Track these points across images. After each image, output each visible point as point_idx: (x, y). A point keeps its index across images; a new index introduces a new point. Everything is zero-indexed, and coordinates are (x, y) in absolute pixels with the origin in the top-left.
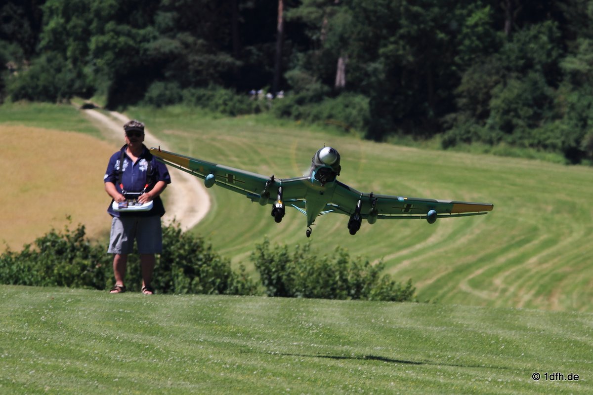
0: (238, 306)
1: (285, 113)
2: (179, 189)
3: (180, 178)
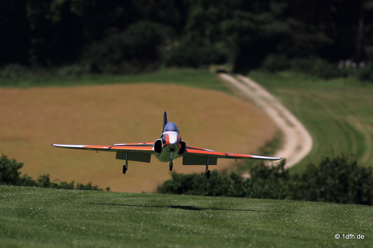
1: (366, 77)
2: (289, 132)
3: (290, 124)
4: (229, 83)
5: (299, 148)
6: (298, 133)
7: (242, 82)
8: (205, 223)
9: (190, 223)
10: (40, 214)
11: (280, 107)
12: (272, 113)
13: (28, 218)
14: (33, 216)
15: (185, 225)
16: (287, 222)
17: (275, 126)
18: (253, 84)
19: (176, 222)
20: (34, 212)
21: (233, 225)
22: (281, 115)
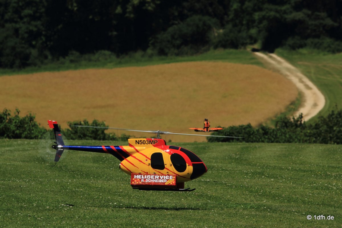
2: (308, 94)
3: (308, 87)
4: (262, 58)
5: (315, 105)
6: (315, 94)
7: (271, 57)
8: (232, 162)
9: (221, 163)
10: (110, 160)
11: (300, 75)
12: (295, 80)
13: (101, 163)
14: (104, 162)
15: (217, 164)
16: (294, 159)
17: (297, 89)
18: (279, 59)
19: (211, 162)
20: (105, 159)
21: (253, 163)
22: (301, 81)
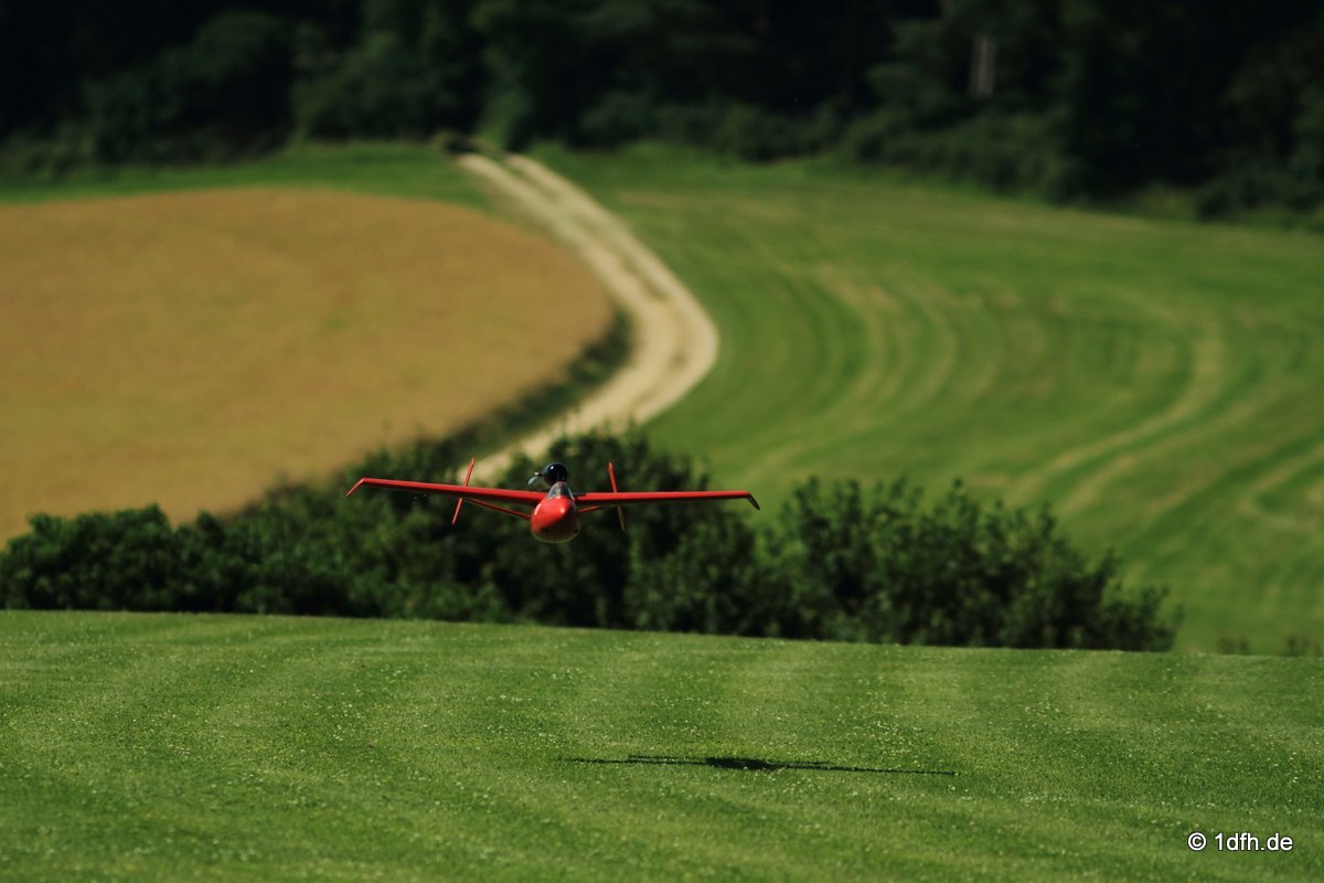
0: (750, 674)
1: (870, 153)
3: (655, 293)
4: (483, 180)
5: (679, 360)
6: (679, 318)
7: (519, 174)
11: (628, 243)
17: (613, 299)
22: (630, 267)
